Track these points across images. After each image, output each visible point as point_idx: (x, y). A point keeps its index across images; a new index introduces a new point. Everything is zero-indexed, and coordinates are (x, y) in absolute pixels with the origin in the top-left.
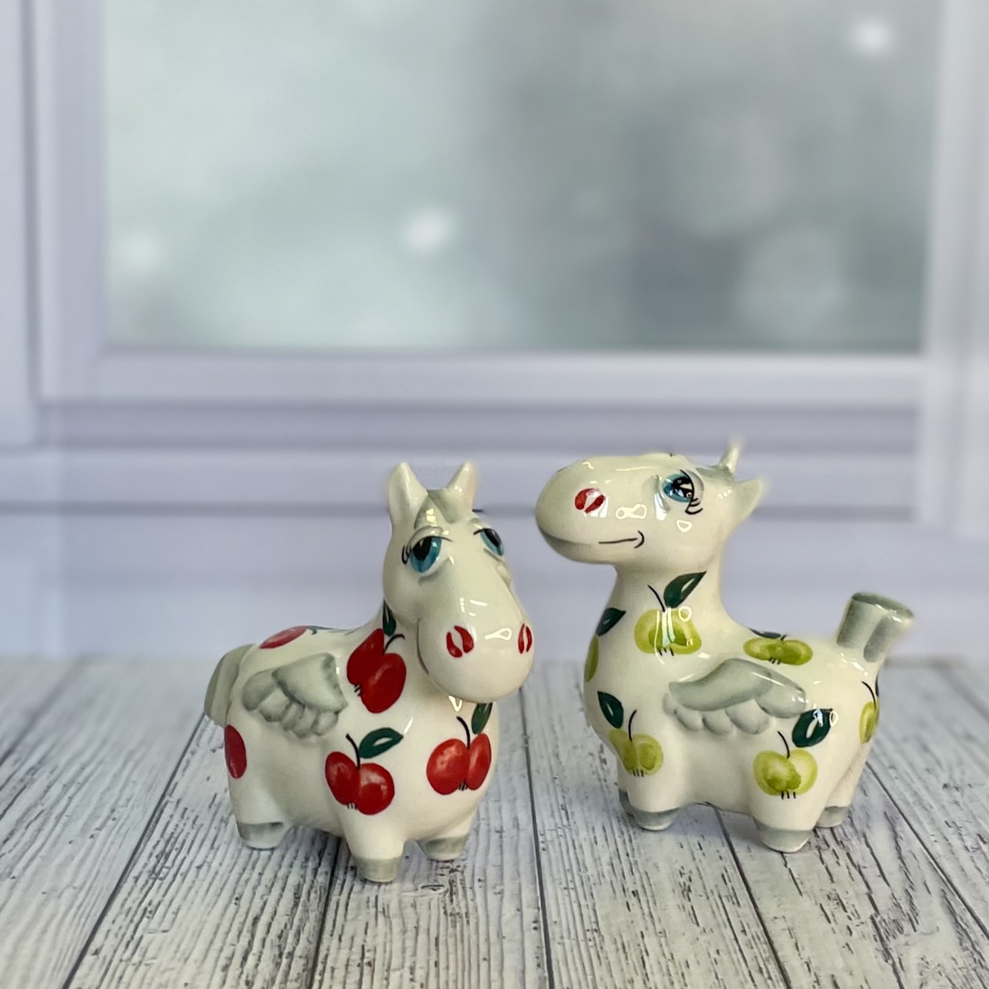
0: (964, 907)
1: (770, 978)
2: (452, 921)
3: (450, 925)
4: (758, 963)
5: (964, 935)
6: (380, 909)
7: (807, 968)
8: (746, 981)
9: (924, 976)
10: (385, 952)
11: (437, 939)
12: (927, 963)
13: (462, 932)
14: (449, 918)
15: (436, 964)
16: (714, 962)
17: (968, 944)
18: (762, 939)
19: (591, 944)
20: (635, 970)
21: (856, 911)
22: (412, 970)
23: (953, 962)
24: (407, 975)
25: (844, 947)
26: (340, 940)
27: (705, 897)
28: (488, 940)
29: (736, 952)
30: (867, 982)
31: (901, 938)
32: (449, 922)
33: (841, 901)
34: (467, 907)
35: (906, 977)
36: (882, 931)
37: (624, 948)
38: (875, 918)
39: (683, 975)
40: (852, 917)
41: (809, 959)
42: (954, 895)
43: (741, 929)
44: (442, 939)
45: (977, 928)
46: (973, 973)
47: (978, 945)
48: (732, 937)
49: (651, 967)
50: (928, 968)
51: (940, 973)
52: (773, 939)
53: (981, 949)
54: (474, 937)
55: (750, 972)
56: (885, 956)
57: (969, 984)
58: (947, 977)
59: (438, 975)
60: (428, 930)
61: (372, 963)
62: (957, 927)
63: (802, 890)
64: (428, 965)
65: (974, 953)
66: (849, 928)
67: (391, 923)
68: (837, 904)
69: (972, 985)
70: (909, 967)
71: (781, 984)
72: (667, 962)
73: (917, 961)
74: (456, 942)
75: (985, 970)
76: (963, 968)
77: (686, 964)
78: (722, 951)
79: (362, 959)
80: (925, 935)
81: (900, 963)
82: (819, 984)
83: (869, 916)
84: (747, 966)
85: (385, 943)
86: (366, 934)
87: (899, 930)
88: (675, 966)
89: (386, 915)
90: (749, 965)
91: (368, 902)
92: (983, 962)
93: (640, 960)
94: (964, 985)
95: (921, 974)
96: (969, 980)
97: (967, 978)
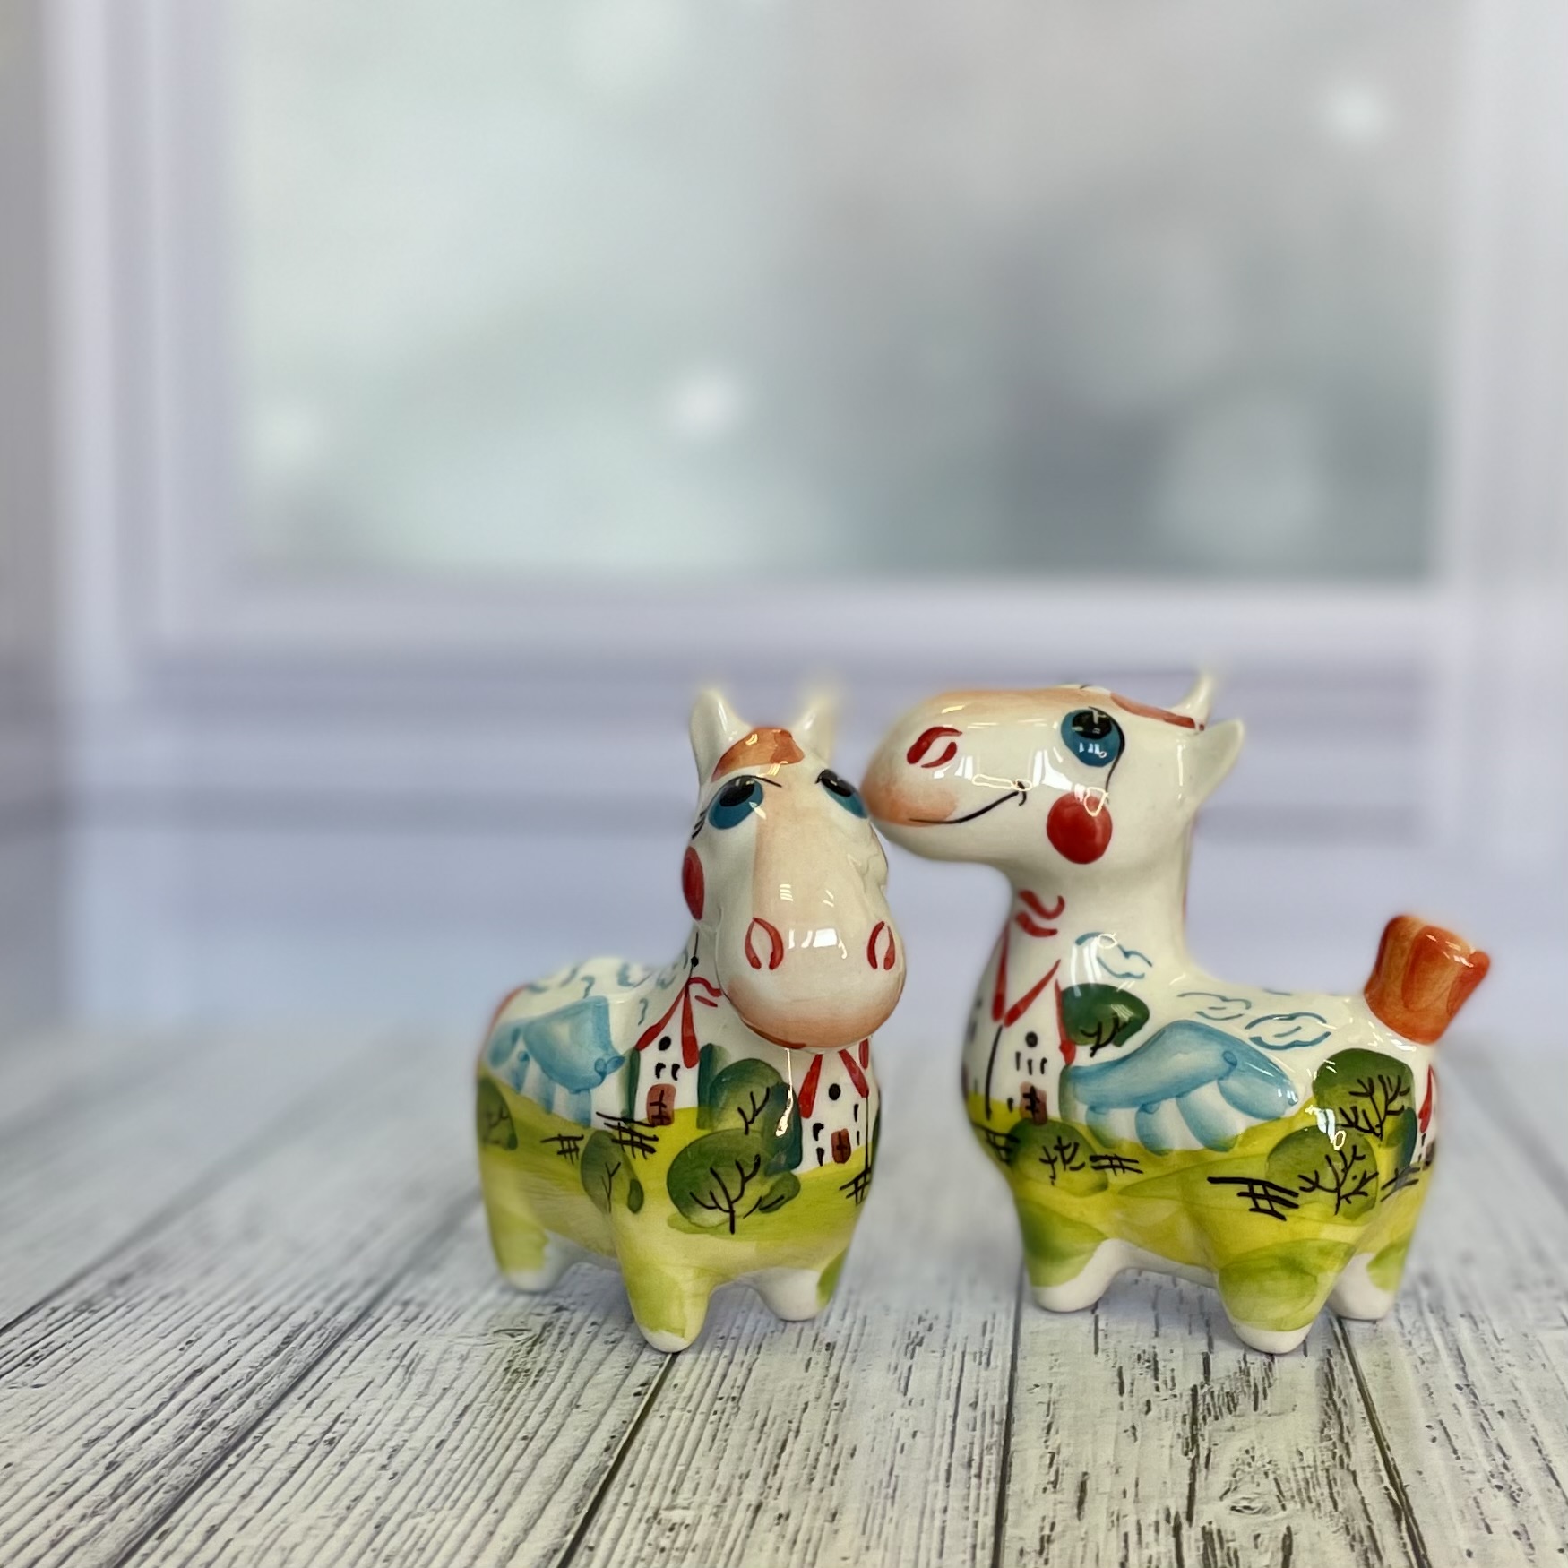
0: (1352, 1376)
1: (979, 1476)
2: (510, 1381)
3: (503, 1386)
4: (971, 1453)
5: (1334, 1417)
6: (406, 1361)
7: (1048, 1462)
8: (936, 1479)
9: (1237, 1478)
10: (369, 1424)
11: (467, 1408)
12: (1253, 1458)
13: (514, 1398)
14: (509, 1376)
15: (442, 1442)
16: (898, 1449)
17: (1333, 1431)
18: (997, 1417)
19: (713, 1418)
20: (762, 1459)
21: (1173, 1379)
22: (395, 1450)
23: (1296, 1458)
24: (381, 1458)
25: (1126, 1431)
26: (309, 1405)
27: (938, 1354)
28: (549, 1410)
29: (943, 1436)
30: (1137, 1485)
31: (1228, 1420)
32: (506, 1381)
33: (1156, 1363)
34: (547, 1362)
35: (1206, 1479)
36: (1201, 1408)
37: (764, 1425)
38: (1199, 1388)
39: (836, 1469)
40: (1162, 1387)
41: (1059, 1448)
42: (1343, 1358)
43: (973, 1400)
44: (476, 1405)
45: (1359, 1407)
46: (1322, 1474)
47: (1349, 1432)
48: (951, 1412)
49: (791, 1454)
50: (1249, 1465)
51: (1266, 1474)
52: (1015, 1414)
53: (1353, 1439)
54: (528, 1405)
55: (950, 1465)
56: (1187, 1446)
57: (1307, 1490)
58: (1276, 1480)
59: (430, 1462)
60: (463, 1393)
61: (336, 1441)
62: (1328, 1405)
63: (1101, 1346)
64: (426, 1445)
65: (1338, 1444)
66: (1148, 1403)
67: (409, 1382)
68: (1148, 1367)
69: (1312, 1493)
70: (1218, 1464)
71: (992, 1485)
72: (822, 1448)
73: (1238, 1454)
74: (496, 1410)
75: (1345, 1471)
76: (1309, 1467)
77: (850, 1451)
78: (922, 1432)
79: (325, 1433)
80: (1270, 1415)
81: (1208, 1457)
82: (1055, 1487)
83: (1191, 1386)
84: (951, 1457)
85: (379, 1411)
86: (358, 1396)
87: (1229, 1408)
88: (832, 1455)
89: (410, 1371)
90: (954, 1455)
91: (394, 1351)
92: (1346, 1460)
93: (780, 1444)
94: (1299, 1491)
95: (1234, 1475)
96: (1311, 1485)
97: (1308, 1483)
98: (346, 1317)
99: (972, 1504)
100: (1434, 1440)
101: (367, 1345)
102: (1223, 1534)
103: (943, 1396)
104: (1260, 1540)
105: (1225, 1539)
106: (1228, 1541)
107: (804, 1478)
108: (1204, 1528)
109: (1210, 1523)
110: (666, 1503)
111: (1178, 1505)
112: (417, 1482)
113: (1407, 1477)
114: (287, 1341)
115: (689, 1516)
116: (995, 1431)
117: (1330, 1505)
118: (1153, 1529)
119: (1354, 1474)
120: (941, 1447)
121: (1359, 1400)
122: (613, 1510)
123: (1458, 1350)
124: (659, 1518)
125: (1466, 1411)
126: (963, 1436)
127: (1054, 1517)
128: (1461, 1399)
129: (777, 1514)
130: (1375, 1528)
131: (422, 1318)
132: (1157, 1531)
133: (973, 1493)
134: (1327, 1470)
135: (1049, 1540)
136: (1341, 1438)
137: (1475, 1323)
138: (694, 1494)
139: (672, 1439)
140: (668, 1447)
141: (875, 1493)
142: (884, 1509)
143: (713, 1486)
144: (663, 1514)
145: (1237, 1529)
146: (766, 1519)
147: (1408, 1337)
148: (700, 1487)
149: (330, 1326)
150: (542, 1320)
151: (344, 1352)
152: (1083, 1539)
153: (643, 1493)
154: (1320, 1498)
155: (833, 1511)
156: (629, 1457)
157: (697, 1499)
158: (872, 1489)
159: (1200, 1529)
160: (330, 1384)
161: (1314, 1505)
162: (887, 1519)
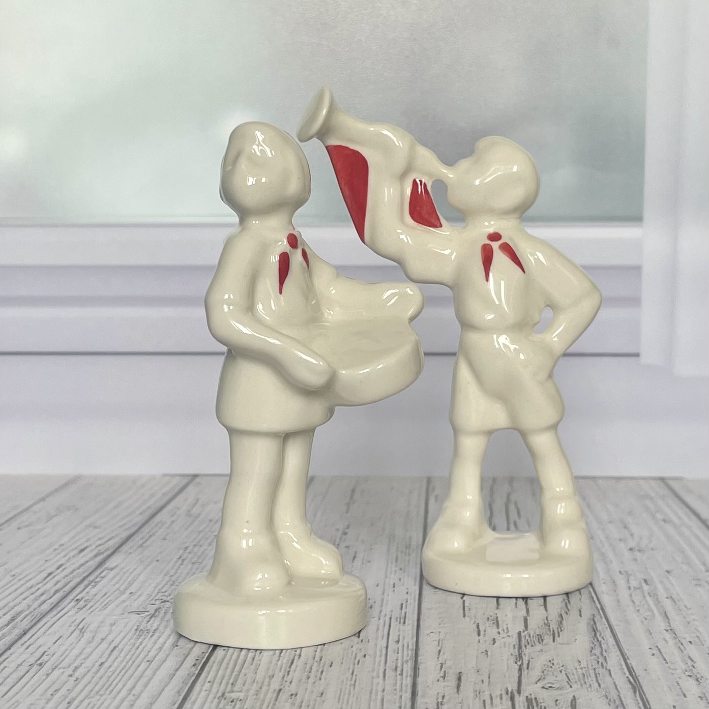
0: (607, 626)
1: (401, 674)
2: (138, 635)
3: (135, 637)
4: (397, 664)
5: (598, 645)
6: (80, 627)
7: (439, 668)
8: (378, 677)
9: (545, 673)
10: (61, 656)
11: (115, 648)
12: (553, 664)
13: (142, 642)
14: (138, 632)
15: (102, 664)
16: (356, 662)
17: (597, 651)
18: (410, 647)
20: (281, 669)
21: (507, 628)
22: (77, 668)
23: (577, 664)
24: (70, 671)
25: (482, 653)
26: (27, 648)
28: (160, 648)
29: (381, 656)
30: (489, 677)
31: (539, 647)
32: (137, 635)
33: (497, 622)
34: (159, 626)
35: (528, 674)
36: (523, 642)
38: (522, 632)
39: (322, 672)
40: (501, 632)
41: (445, 661)
42: (601, 618)
43: (397, 639)
44: (120, 646)
45: (611, 641)
46: (592, 672)
47: (606, 651)
48: (385, 645)
49: (297, 666)
50: (551, 667)
51: (561, 671)
52: (420, 645)
53: (608, 655)
54: (149, 646)
55: (385, 670)
56: (517, 659)
57: (584, 679)
58: (566, 674)
60: (113, 641)
61: (43, 664)
62: (594, 639)
63: (466, 614)
64: (94, 665)
65: (600, 656)
66: (494, 639)
67: (83, 636)
68: (493, 623)
69: (586, 680)
70: (534, 668)
71: (409, 679)
72: (314, 663)
73: (544, 663)
74: (132, 648)
75: (604, 670)
76: (585, 668)
77: (330, 664)
78: (369, 655)
79: (37, 661)
80: (562, 644)
81: (528, 664)
82: (444, 679)
83: (518, 631)
84: (385, 666)
85: (67, 650)
86: (54, 643)
87: (539, 641)
88: (319, 666)
89: (82, 631)
90: (387, 665)
91: (73, 622)
92: (605, 664)
93: (290, 661)
94: (579, 680)
95: (543, 672)
96: (586, 676)
97: (584, 676)
98: (45, 607)
99: (398, 687)
100: (653, 655)
101: (59, 619)
102: (538, 699)
103: (380, 638)
104: (558, 702)
105: (539, 702)
106: (541, 703)
107: (305, 677)
108: (527, 697)
109: (531, 694)
110: (229, 689)
111: (512, 686)
112: (90, 682)
113: (639, 672)
114: (13, 619)
115: (241, 695)
116: (409, 654)
117: (596, 685)
118: (499, 698)
119: (609, 671)
120: (380, 662)
121: (611, 637)
122: (199, 693)
123: (665, 613)
124: (224, 697)
125: (671, 642)
126: (391, 656)
127: (444, 693)
128: (668, 636)
129: (290, 694)
130: (622, 696)
131: (87, 607)
132: (501, 698)
133: (399, 682)
134: (595, 669)
135: (441, 704)
136: (602, 654)
137: (675, 602)
138: (244, 685)
139: (230, 660)
140: (228, 664)
141: (344, 683)
142: (350, 691)
143: (254, 682)
144: (227, 695)
145: (545, 697)
146: (283, 696)
147: (637, 608)
148: (247, 682)
149: (36, 612)
150: (155, 607)
151: (46, 623)
152: (460, 703)
153: (216, 685)
154: (591, 682)
155: (322, 692)
156: (207, 669)
157: (245, 688)
158: (343, 681)
159: (525, 698)
160: (38, 638)
161: (588, 685)
162: (352, 695)
